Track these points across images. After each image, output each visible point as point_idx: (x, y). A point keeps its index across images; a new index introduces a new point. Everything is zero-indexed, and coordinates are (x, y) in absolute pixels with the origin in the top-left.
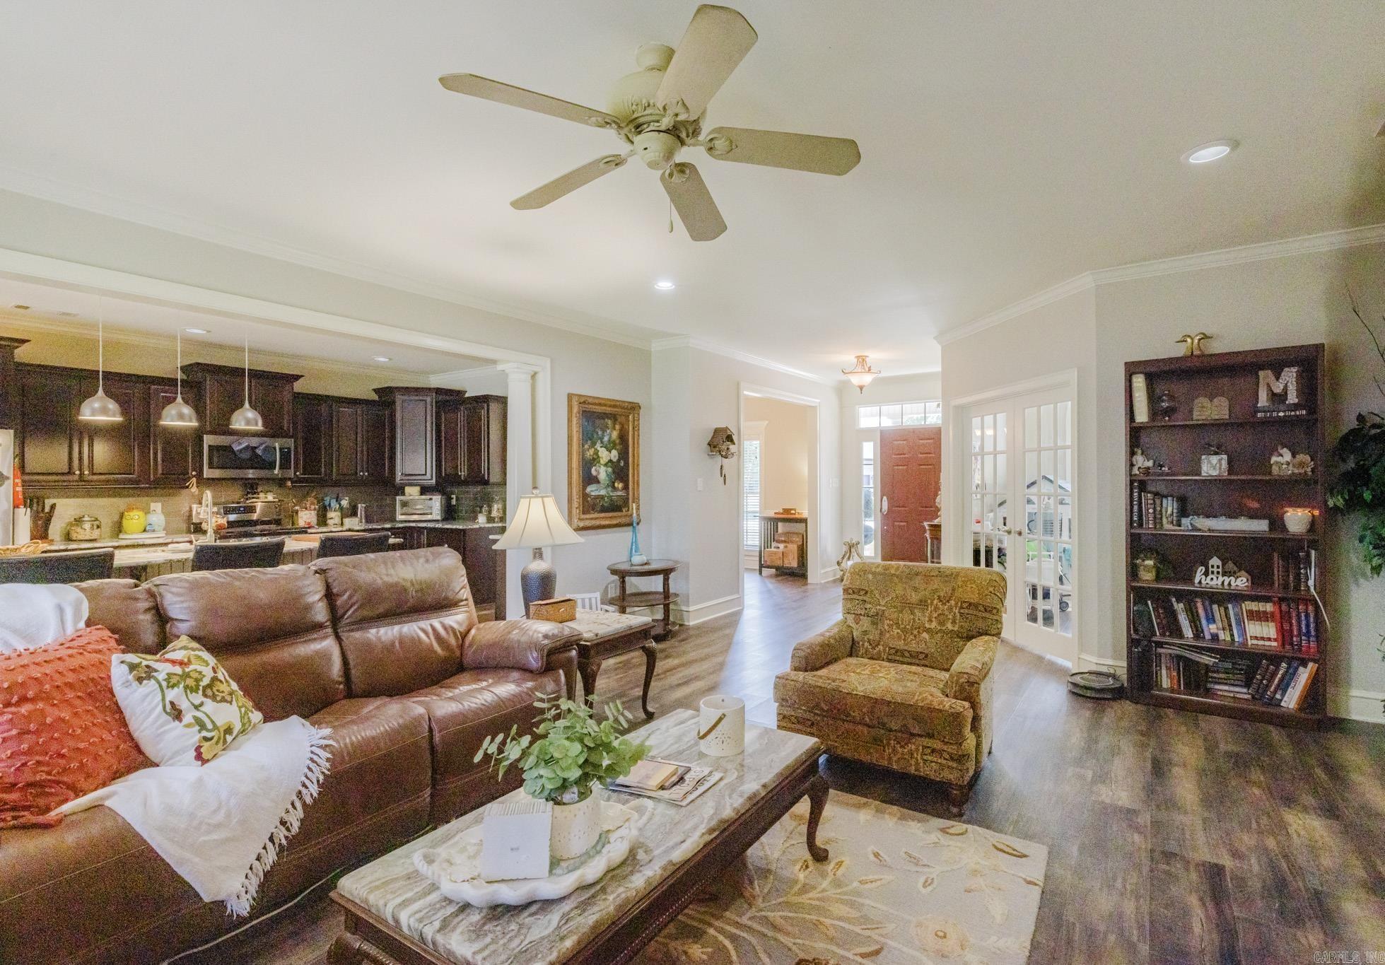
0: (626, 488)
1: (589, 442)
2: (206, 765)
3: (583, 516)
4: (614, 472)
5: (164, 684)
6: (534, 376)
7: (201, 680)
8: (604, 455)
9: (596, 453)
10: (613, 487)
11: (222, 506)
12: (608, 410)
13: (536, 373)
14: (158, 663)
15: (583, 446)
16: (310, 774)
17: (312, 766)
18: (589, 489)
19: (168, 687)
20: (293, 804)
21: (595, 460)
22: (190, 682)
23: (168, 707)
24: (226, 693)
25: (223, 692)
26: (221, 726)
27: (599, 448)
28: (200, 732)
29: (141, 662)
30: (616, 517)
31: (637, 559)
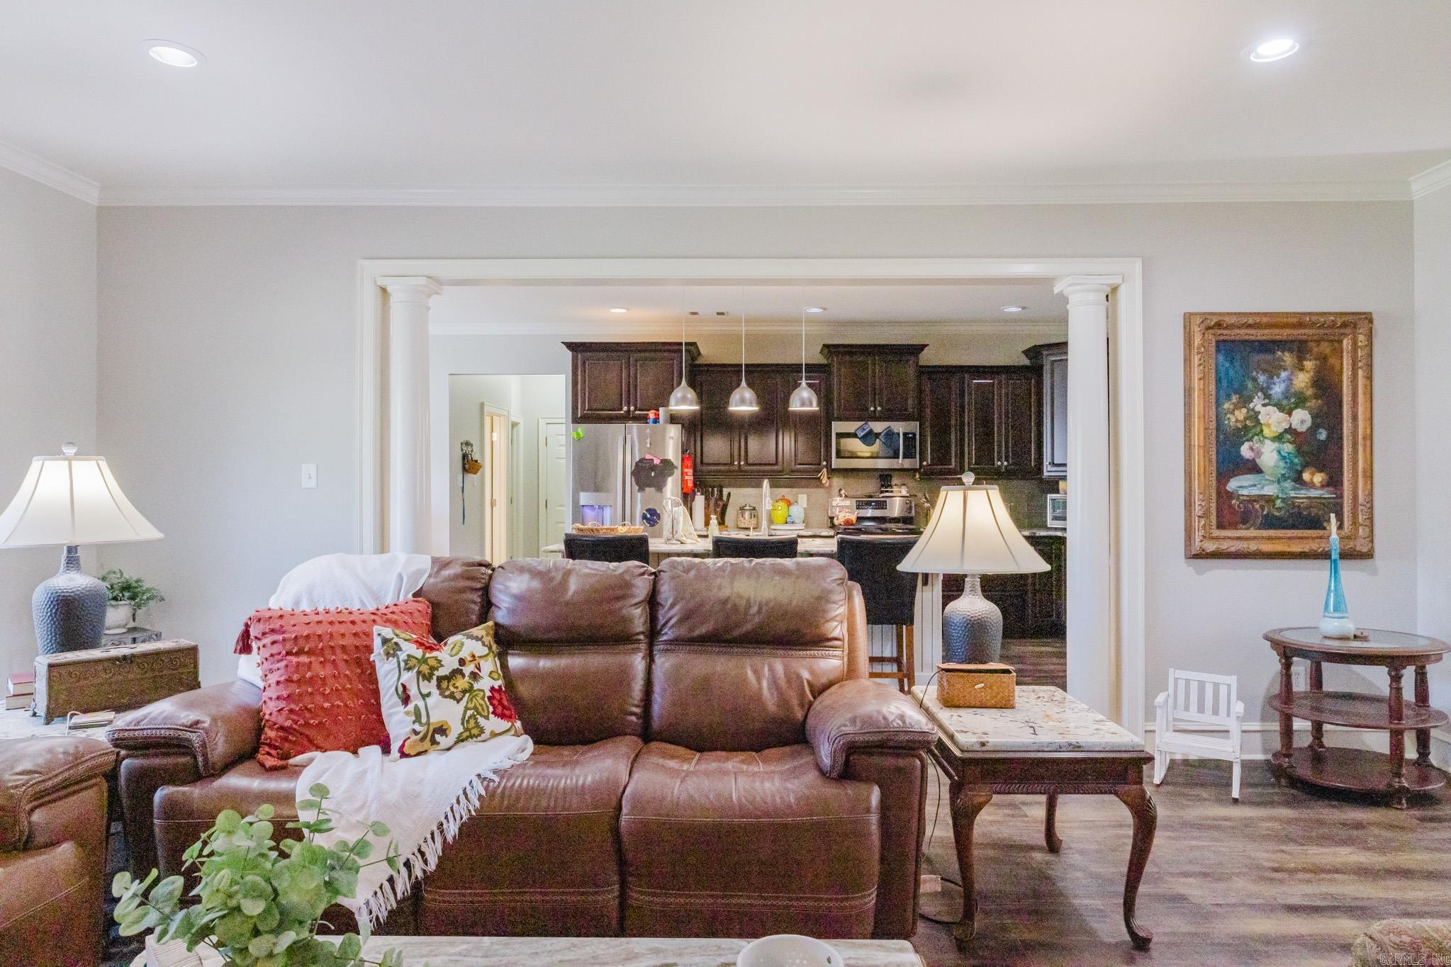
0: (1334, 482)
1: (1235, 398)
2: (405, 760)
3: (1216, 533)
4: (1299, 451)
5: (402, 664)
6: (1111, 295)
7: (437, 669)
8: (1273, 420)
9: (1254, 416)
10: (1298, 480)
11: (855, 500)
12: (1284, 334)
13: (1115, 289)
14: (406, 643)
15: (1218, 405)
16: (456, 806)
17: (462, 798)
18: (1233, 485)
19: (405, 669)
20: (432, 834)
21: (1252, 427)
22: (425, 669)
23: (400, 689)
24: (460, 689)
25: (457, 688)
26: (433, 724)
27: (1258, 408)
28: (414, 722)
29: (392, 639)
30: (1303, 540)
31: (1333, 626)
